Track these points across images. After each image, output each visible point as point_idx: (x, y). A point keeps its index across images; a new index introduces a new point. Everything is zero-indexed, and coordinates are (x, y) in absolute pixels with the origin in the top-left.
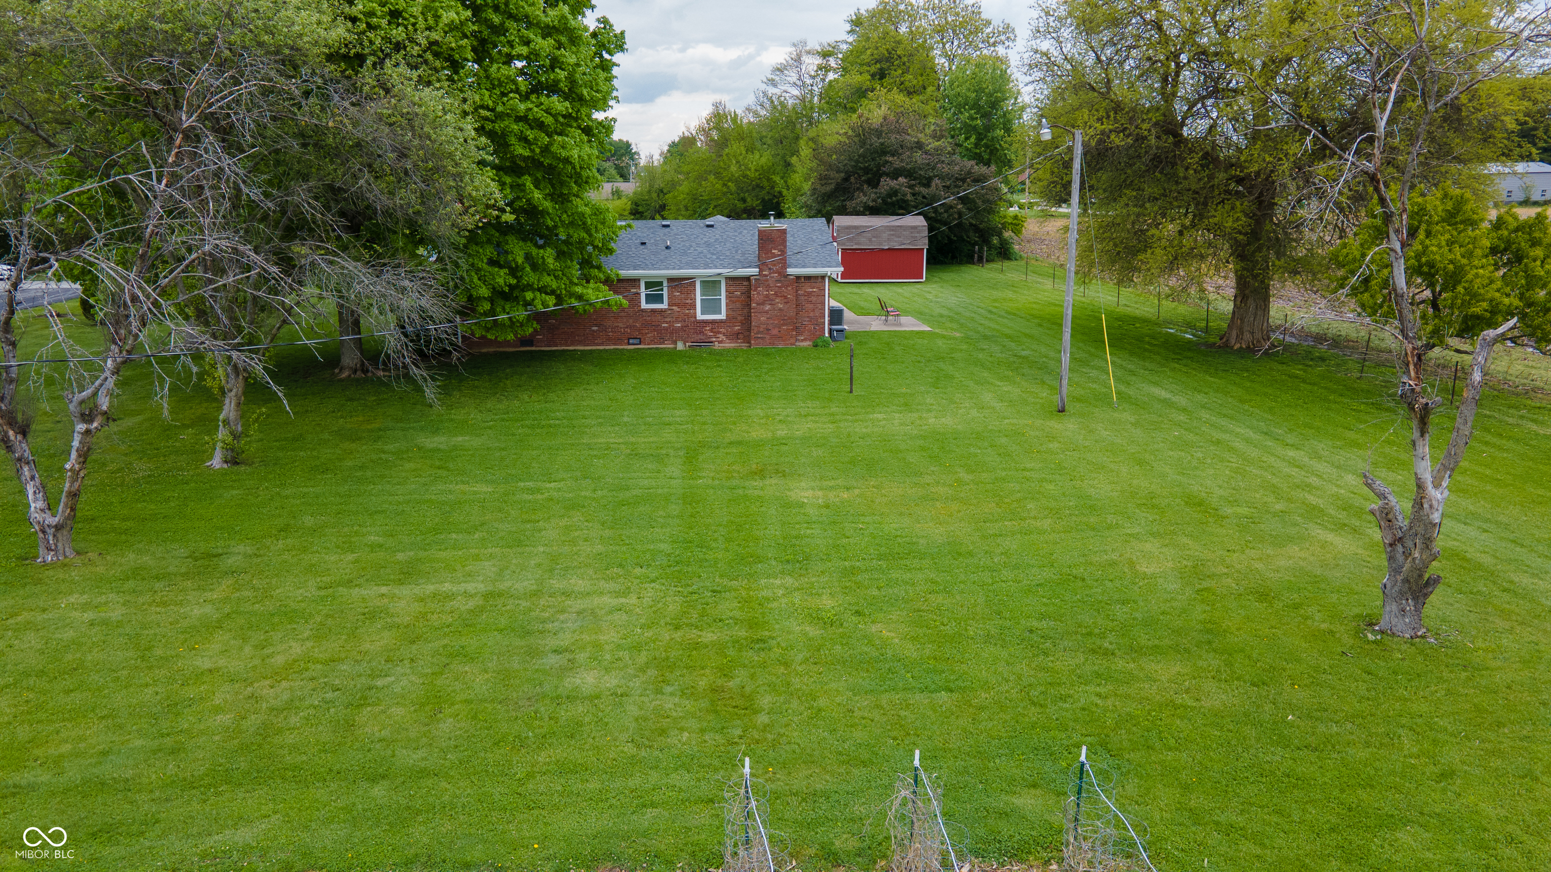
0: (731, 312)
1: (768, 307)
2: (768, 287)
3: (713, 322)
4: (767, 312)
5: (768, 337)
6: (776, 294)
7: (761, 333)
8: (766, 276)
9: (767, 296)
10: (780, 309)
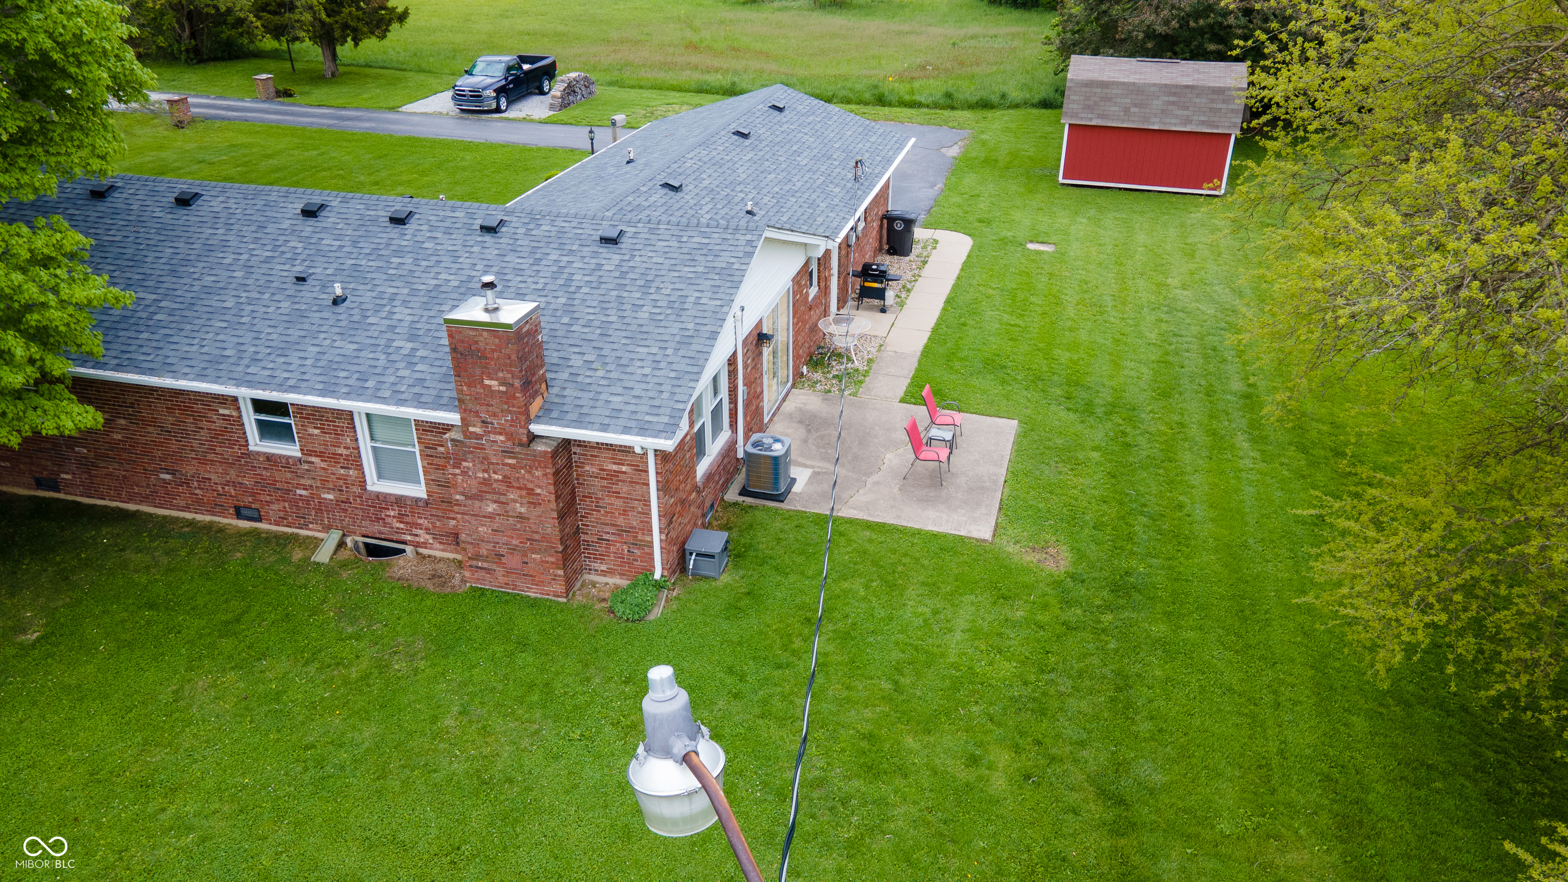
0: (435, 488)
1: (491, 508)
2: (487, 464)
3: (400, 501)
4: (491, 517)
5: (500, 571)
6: (506, 480)
7: (486, 559)
8: (478, 437)
9: (486, 482)
10: (521, 517)
